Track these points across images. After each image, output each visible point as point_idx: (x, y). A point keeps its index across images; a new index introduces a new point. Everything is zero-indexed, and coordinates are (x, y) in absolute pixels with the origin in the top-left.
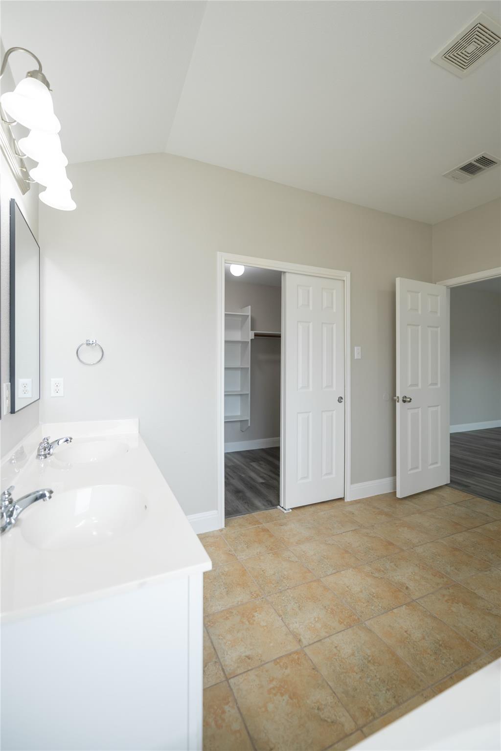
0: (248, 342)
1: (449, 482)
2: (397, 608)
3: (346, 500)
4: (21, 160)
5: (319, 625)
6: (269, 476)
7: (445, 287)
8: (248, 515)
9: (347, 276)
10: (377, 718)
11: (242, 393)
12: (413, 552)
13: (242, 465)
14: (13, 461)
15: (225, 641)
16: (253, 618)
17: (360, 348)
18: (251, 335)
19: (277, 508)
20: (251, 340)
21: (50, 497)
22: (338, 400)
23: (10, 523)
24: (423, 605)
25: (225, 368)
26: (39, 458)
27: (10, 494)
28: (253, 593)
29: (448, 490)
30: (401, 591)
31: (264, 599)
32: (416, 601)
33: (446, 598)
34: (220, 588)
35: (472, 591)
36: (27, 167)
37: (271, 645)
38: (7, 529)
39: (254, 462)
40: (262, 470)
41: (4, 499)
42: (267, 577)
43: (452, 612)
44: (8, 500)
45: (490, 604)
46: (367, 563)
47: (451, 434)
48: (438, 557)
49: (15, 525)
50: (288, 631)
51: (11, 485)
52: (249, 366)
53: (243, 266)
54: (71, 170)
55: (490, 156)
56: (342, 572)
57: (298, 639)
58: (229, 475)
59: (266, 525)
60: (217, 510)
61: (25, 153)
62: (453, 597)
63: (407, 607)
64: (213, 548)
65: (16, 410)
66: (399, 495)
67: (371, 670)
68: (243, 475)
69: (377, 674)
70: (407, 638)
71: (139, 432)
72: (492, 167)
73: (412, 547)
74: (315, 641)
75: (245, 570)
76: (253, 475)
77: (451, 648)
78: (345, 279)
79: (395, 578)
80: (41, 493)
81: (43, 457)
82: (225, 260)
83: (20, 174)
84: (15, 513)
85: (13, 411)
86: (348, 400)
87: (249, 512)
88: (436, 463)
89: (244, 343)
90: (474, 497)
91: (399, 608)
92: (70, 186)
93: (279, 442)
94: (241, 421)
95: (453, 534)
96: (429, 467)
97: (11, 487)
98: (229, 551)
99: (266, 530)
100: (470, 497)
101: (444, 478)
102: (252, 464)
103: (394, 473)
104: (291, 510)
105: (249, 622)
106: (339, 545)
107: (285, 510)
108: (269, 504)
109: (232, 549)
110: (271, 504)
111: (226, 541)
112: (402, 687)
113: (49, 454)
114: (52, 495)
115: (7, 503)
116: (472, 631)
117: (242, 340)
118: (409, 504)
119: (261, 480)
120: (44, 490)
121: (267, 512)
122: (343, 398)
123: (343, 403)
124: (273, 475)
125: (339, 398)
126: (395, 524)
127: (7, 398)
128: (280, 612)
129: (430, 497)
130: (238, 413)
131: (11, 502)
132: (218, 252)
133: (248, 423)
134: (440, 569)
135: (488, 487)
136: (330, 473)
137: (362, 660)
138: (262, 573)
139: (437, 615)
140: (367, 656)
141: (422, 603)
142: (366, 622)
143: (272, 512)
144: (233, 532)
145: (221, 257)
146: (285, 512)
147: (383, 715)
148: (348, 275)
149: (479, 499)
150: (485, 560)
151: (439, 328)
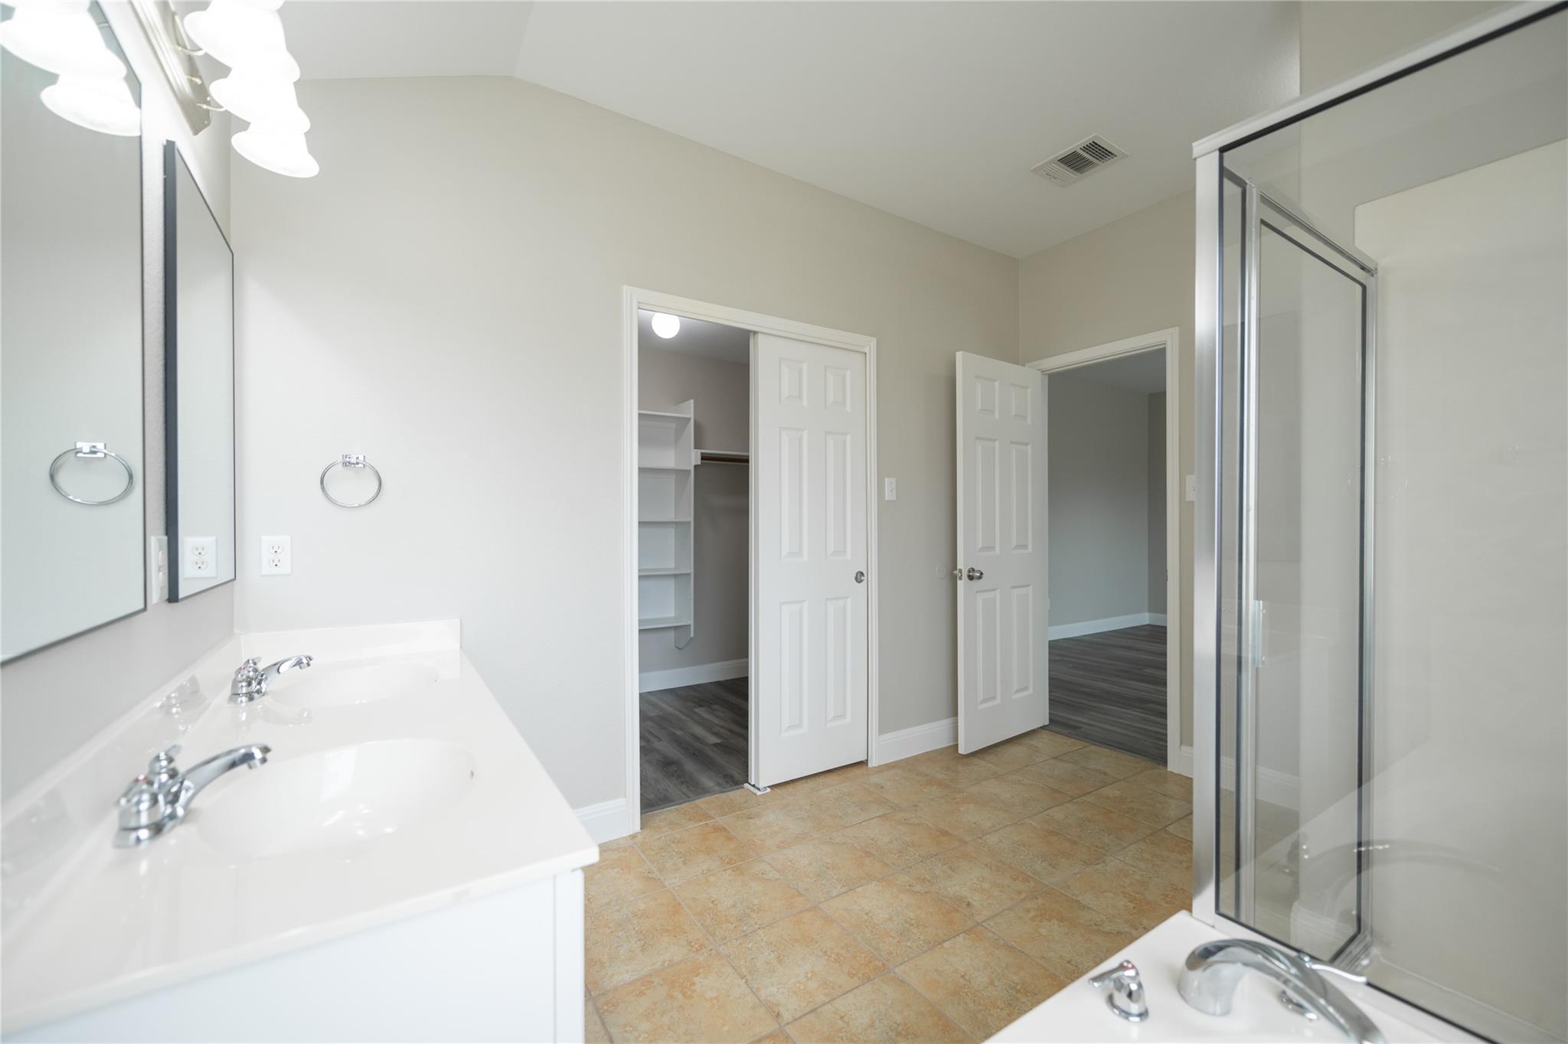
0: (690, 471)
1: (1047, 723)
2: (950, 939)
3: (870, 765)
4: (190, 59)
5: (812, 985)
6: (731, 731)
7: (1039, 372)
8: (687, 803)
9: (870, 345)
11: (677, 572)
12: (982, 843)
13: (677, 713)
14: (174, 710)
15: (636, 1034)
16: (692, 988)
17: (893, 480)
18: (694, 458)
19: (743, 788)
20: (695, 466)
21: (264, 760)
22: (856, 579)
23: (173, 816)
24: (993, 930)
25: (640, 523)
26: (236, 701)
27: (170, 760)
28: (693, 944)
29: (1046, 736)
30: (958, 911)
31: (714, 952)
32: (983, 924)
33: (1032, 914)
34: (629, 942)
35: (1074, 898)
36: (203, 76)
37: (726, 1029)
38: (166, 829)
39: (701, 706)
40: (716, 721)
41: (158, 769)
42: (720, 911)
43: (1040, 935)
44: (167, 772)
45: (1101, 916)
46: (903, 870)
47: (1050, 641)
48: (1023, 849)
49: (184, 820)
50: (757, 1001)
51: (173, 744)
52: (691, 519)
53: (676, 317)
54: (308, 92)
55: (1107, 142)
56: (858, 890)
57: (774, 1012)
58: (651, 733)
59: (721, 821)
60: (625, 797)
61: (200, 45)
62: (1043, 912)
63: (967, 936)
64: (616, 870)
65: (181, 595)
66: (962, 750)
68: (679, 733)
70: (963, 987)
71: (461, 647)
72: (1109, 162)
73: (981, 836)
74: (806, 1012)
75: (679, 904)
76: (699, 731)
77: (1035, 994)
78: (866, 350)
79: (949, 889)
80: (243, 751)
81: (244, 699)
82: (639, 303)
83: (188, 89)
84: (184, 797)
85: (173, 597)
86: (873, 577)
87: (688, 799)
88: (1026, 688)
89: (681, 473)
90: (1088, 744)
91: (953, 939)
92: (305, 124)
93: (746, 668)
94: (676, 628)
95: (1048, 809)
96: (1015, 697)
97: (174, 746)
98: (649, 872)
99: (719, 829)
100: (1078, 745)
101: (1041, 716)
102: (696, 710)
103: (955, 713)
104: (769, 790)
105: (684, 994)
106: (856, 844)
107: (759, 789)
108: (727, 782)
109: (655, 870)
110: (733, 782)
111: (643, 856)
113: (259, 692)
114: (269, 756)
115: (164, 777)
116: (1069, 962)
117: (678, 468)
118: (982, 765)
119: (714, 740)
120: (250, 746)
121: (723, 796)
122: (866, 575)
123: (864, 583)
124: (737, 729)
125: (857, 575)
126: (955, 799)
127: (160, 568)
128: (744, 970)
129: (1016, 750)
130: (670, 613)
131: (173, 774)
132: (625, 287)
133: (690, 630)
134: (1024, 868)
135: (1112, 728)
136: (843, 716)
137: (886, 1033)
138: (711, 905)
139: (1016, 942)
140: (894, 1026)
141: (992, 927)
142: (897, 970)
143: (735, 795)
144: (657, 837)
145: (630, 295)
146: (759, 793)
148: (873, 342)
149: (1094, 748)
150: (1097, 847)
151: (1029, 447)
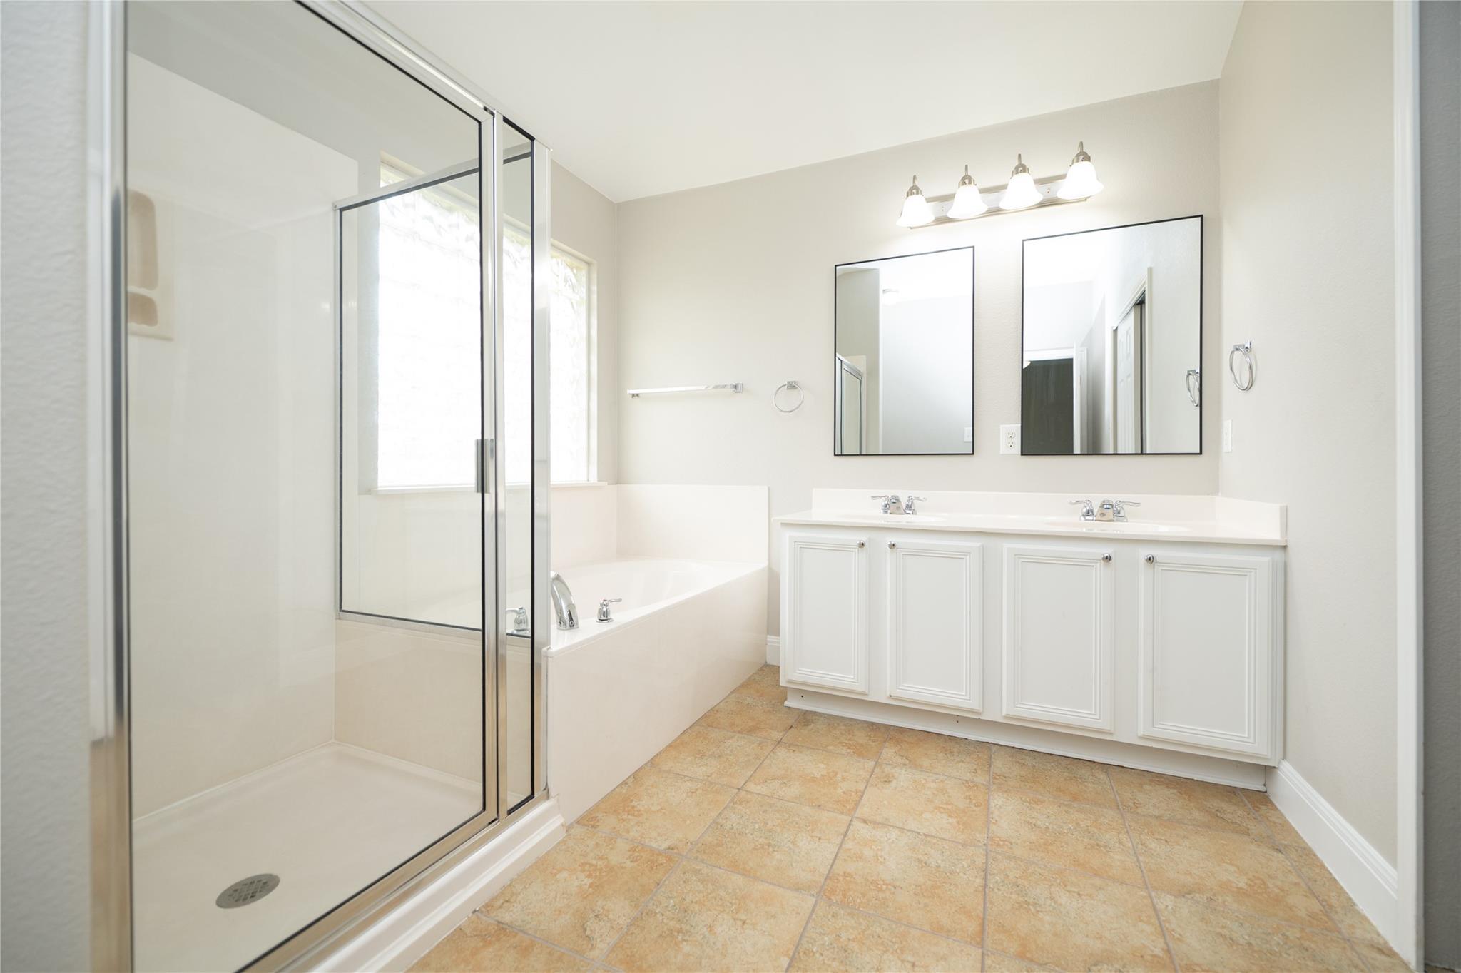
10: (730, 802)
50: (891, 824)
57: (870, 823)
67: (761, 837)
69: (751, 837)
70: (738, 911)
105: (944, 808)
112: (717, 840)
137: (778, 842)
140: (776, 849)
142: (813, 899)
147: (725, 808)
